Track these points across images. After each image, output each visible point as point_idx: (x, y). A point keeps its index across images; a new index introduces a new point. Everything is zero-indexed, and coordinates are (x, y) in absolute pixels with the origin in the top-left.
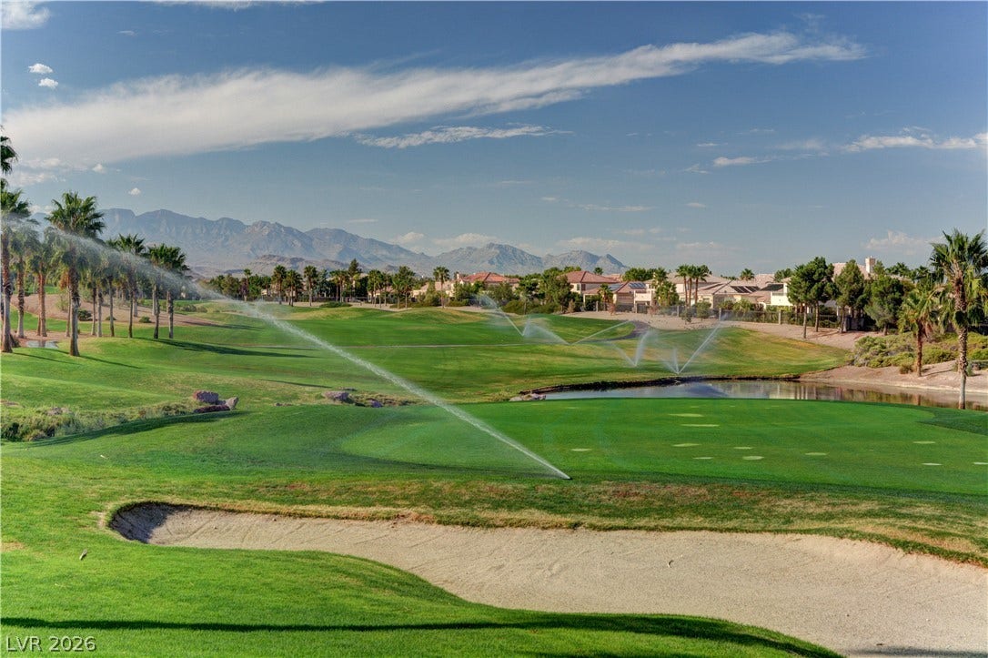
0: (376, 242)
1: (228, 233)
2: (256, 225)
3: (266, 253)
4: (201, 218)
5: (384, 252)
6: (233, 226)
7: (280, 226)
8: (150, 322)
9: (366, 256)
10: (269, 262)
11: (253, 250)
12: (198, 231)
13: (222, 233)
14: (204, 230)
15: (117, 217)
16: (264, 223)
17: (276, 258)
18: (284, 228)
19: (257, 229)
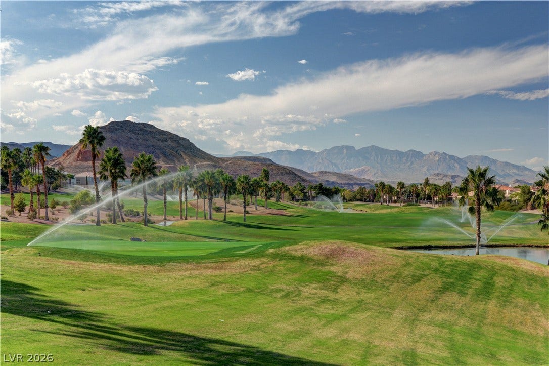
0: (509, 163)
1: (413, 159)
2: (430, 154)
3: (436, 172)
4: (397, 150)
5: (515, 171)
6: (417, 155)
7: (446, 154)
8: (249, 213)
9: (502, 174)
10: (437, 178)
11: (428, 170)
12: (394, 159)
13: (409, 159)
14: (398, 158)
15: (345, 151)
16: (436, 153)
17: (442, 176)
18: (449, 156)
19: (431, 157)
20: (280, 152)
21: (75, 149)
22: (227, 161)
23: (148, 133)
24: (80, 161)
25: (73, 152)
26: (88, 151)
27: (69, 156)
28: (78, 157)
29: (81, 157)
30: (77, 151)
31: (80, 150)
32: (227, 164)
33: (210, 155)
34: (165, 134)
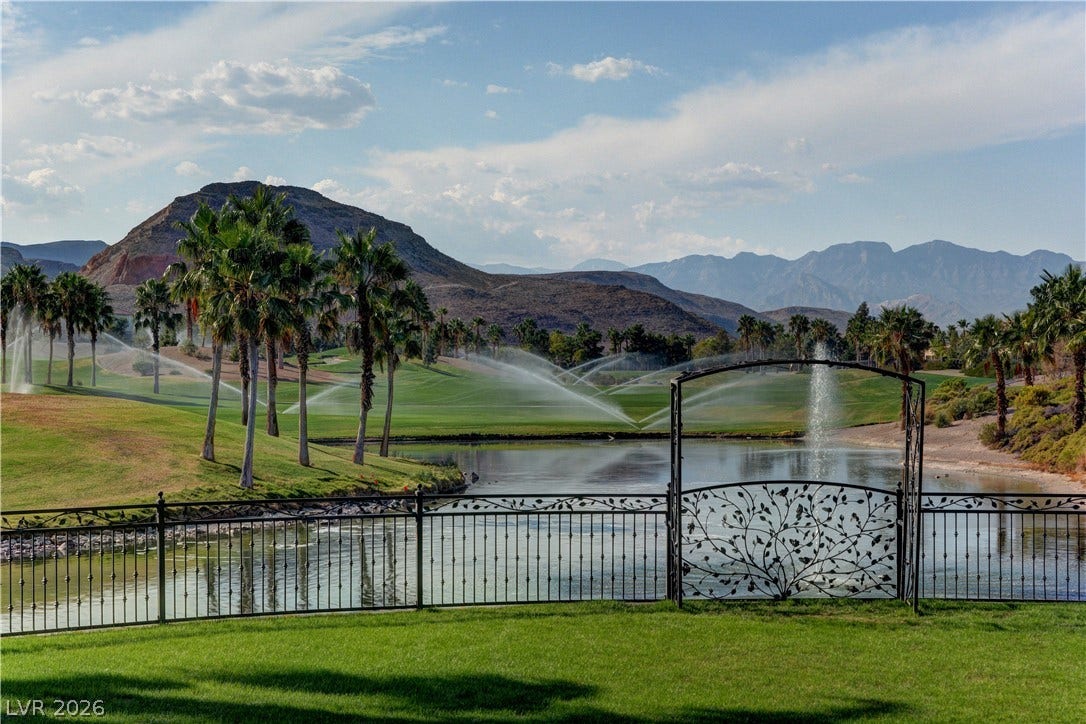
20: (694, 261)
21: (113, 253)
22: (508, 281)
23: (304, 212)
24: (123, 282)
25: (108, 261)
26: (142, 258)
27: (96, 272)
28: (119, 273)
29: (125, 273)
30: (116, 259)
31: (125, 257)
32: (505, 288)
33: (464, 266)
34: (346, 215)
